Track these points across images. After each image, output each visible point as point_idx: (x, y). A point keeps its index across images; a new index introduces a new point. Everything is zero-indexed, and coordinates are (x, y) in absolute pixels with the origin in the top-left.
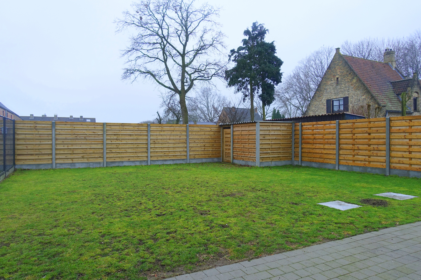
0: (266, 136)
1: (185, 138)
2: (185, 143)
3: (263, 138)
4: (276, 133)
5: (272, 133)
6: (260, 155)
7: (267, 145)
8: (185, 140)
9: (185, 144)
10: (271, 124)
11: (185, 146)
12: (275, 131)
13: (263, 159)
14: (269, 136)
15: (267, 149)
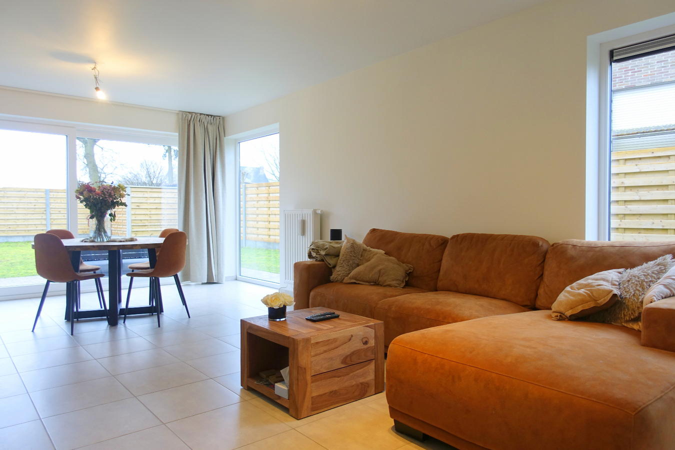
0: (141, 204)
1: (44, 207)
2: (43, 213)
3: (138, 207)
4: (156, 201)
5: (152, 201)
6: (133, 229)
7: (144, 216)
8: (44, 210)
9: (43, 215)
10: (150, 190)
11: (44, 217)
12: (156, 199)
13: (136, 233)
14: (146, 204)
15: (143, 221)
